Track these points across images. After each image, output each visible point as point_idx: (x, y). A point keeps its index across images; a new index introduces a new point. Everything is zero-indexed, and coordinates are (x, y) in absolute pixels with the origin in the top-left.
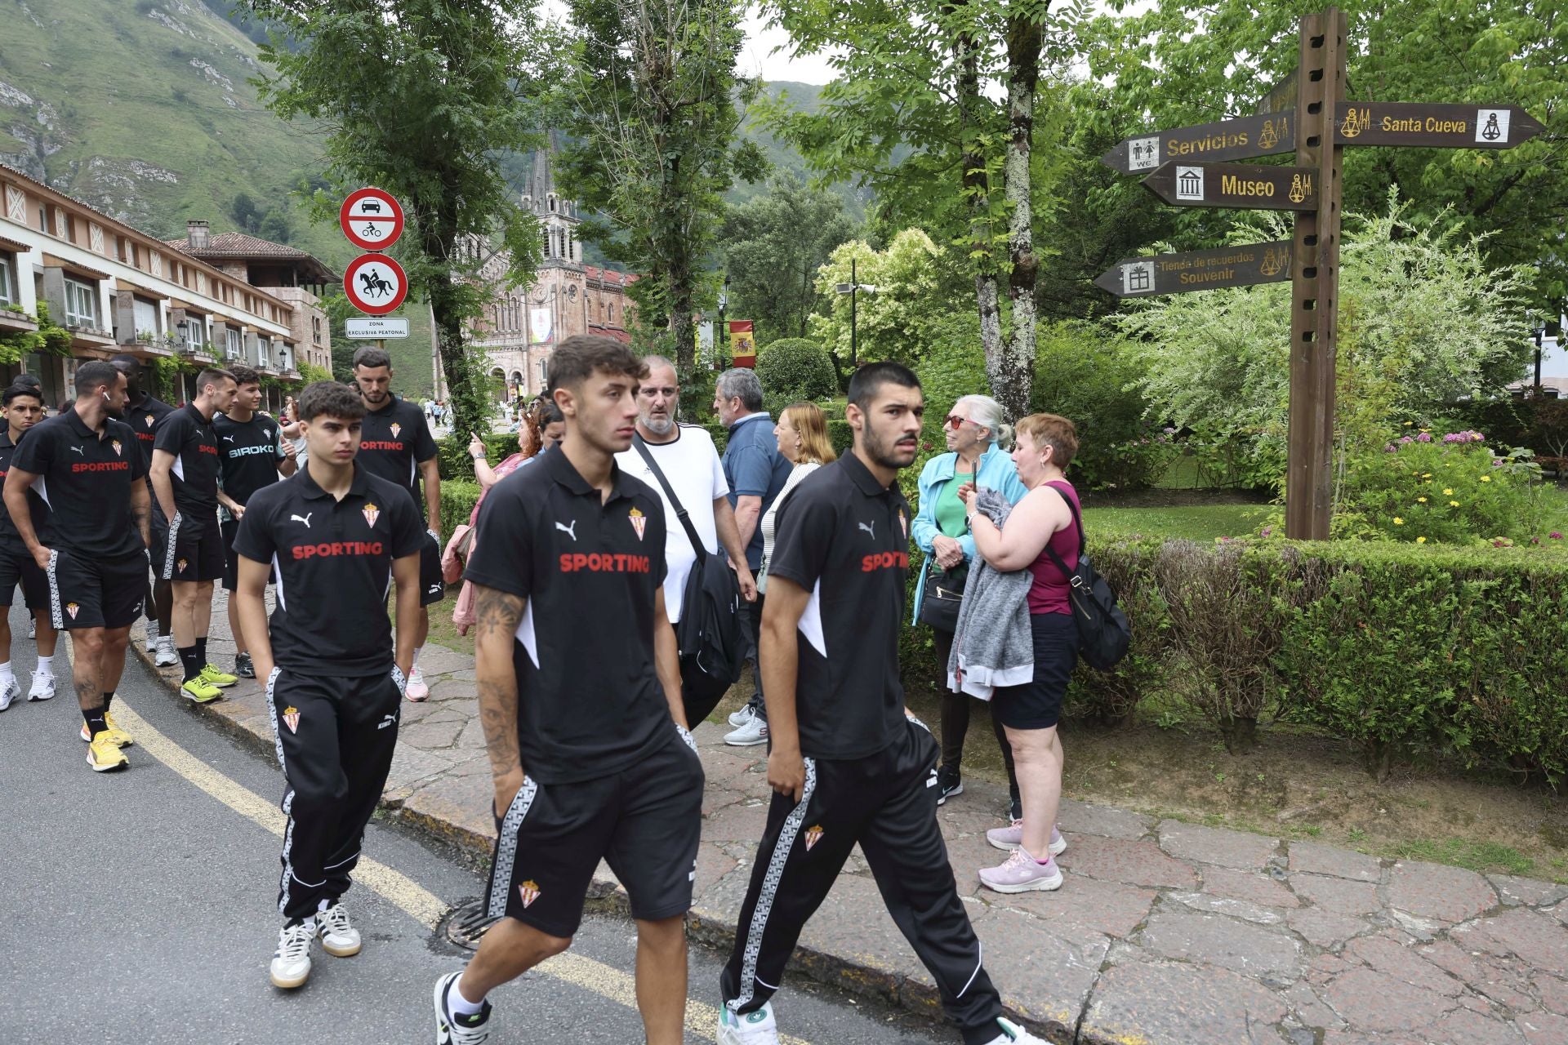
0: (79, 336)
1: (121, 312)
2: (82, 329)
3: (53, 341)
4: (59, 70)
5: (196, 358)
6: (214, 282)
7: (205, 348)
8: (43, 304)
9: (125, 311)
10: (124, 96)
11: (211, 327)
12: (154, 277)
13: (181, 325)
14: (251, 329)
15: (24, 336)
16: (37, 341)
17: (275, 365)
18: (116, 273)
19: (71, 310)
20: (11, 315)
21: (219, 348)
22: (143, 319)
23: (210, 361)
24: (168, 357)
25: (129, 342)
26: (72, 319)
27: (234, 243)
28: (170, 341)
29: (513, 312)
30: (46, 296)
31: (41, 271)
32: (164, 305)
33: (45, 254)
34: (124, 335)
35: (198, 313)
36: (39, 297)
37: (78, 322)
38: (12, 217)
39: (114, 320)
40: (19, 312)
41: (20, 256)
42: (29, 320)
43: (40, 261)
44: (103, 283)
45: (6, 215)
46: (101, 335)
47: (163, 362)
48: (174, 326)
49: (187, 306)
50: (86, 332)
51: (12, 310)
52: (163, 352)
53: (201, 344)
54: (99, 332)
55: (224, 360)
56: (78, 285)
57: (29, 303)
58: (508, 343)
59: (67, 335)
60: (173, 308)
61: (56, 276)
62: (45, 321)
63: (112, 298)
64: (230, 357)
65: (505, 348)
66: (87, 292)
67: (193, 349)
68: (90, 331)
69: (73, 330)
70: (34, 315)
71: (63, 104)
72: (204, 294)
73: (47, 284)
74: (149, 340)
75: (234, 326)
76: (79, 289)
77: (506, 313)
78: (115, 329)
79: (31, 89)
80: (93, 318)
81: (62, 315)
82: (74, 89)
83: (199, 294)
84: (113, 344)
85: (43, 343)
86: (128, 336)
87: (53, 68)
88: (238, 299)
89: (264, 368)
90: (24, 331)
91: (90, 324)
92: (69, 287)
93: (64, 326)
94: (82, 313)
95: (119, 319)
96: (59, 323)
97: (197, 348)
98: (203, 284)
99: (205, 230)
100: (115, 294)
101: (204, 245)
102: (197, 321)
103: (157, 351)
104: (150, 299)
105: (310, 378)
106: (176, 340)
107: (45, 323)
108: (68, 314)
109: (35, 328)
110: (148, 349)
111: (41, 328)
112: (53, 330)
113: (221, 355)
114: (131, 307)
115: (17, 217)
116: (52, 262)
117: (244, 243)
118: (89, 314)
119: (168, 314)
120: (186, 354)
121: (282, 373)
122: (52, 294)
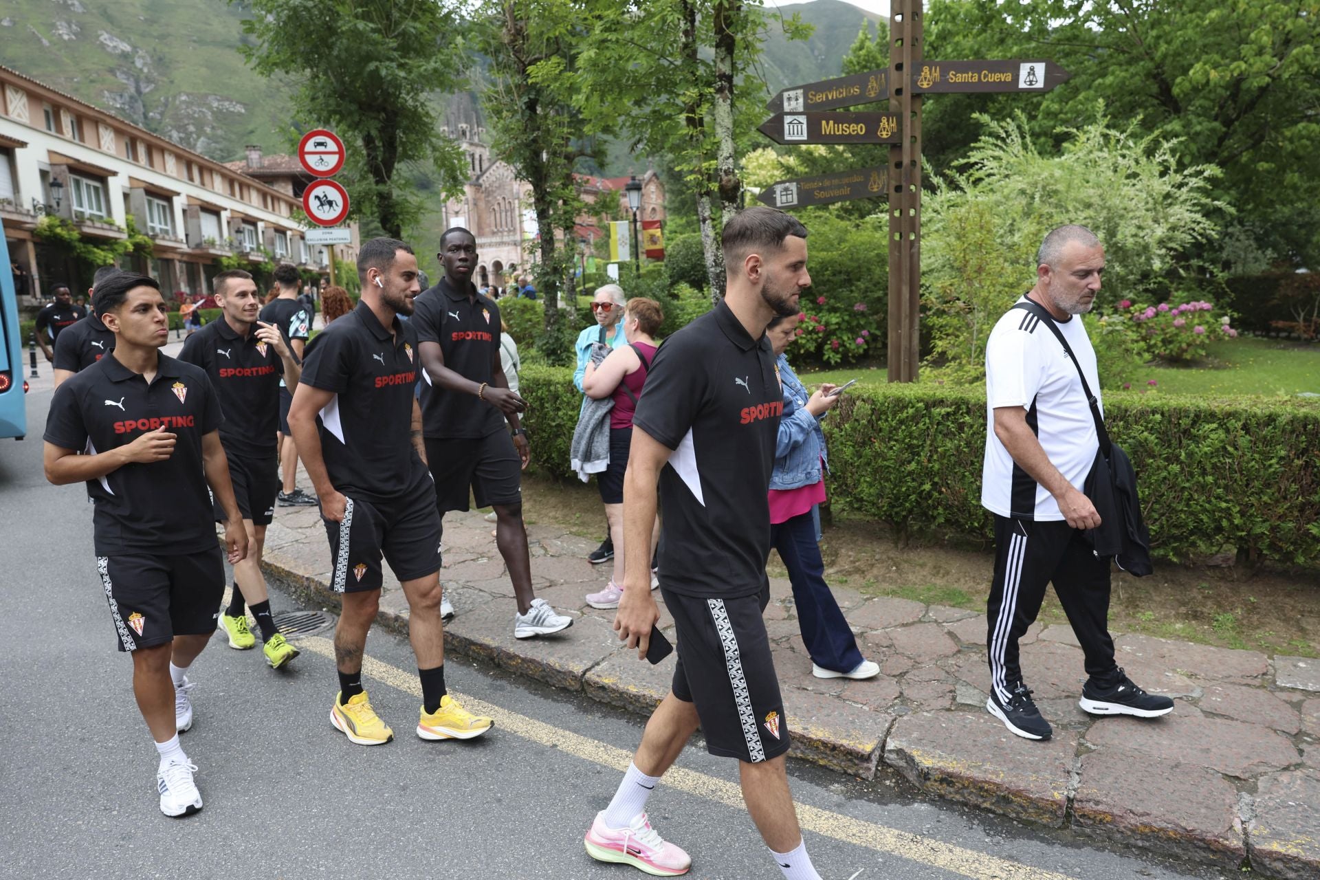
0: (159, 242)
1: (192, 222)
2: (161, 236)
3: (139, 247)
4: (151, 22)
5: (251, 258)
6: (264, 196)
7: (258, 249)
8: (130, 217)
9: (194, 221)
10: (201, 42)
11: (263, 232)
12: (216, 193)
13: (238, 231)
14: (295, 233)
15: (116, 243)
16: (126, 247)
17: (315, 262)
18: (185, 191)
19: (152, 221)
20: (106, 226)
21: (269, 249)
22: (208, 227)
23: (261, 259)
24: (229, 258)
25: (198, 246)
26: (153, 229)
27: (281, 163)
28: (231, 245)
29: (509, 214)
30: (133, 210)
31: (127, 191)
32: (225, 215)
33: (130, 178)
34: (194, 240)
35: (252, 221)
36: (128, 212)
37: (158, 231)
38: (104, 149)
39: (186, 228)
40: (111, 224)
41: (111, 180)
42: (119, 230)
43: (127, 184)
44: (176, 199)
45: (100, 147)
46: (176, 241)
47: (225, 261)
48: (233, 232)
49: (242, 216)
50: (163, 239)
51: (106, 223)
52: (224, 253)
53: (254, 246)
54: (173, 238)
55: (273, 258)
56: (156, 201)
57: (119, 217)
58: (506, 239)
59: (150, 242)
60: (232, 218)
61: (139, 196)
62: (133, 230)
63: (184, 211)
64: (278, 256)
65: (502, 243)
66: (164, 207)
67: (248, 250)
68: (167, 237)
69: (154, 237)
70: (123, 226)
71: (155, 50)
72: (256, 205)
73: (134, 202)
74: (213, 244)
75: (281, 231)
76: (158, 205)
77: (503, 214)
78: (187, 235)
79: (129, 39)
80: (169, 228)
81: (145, 225)
82: (162, 37)
83: (252, 206)
84: (184, 248)
85: (131, 248)
86: (197, 241)
87: (146, 20)
88: (284, 209)
89: (305, 264)
90: (116, 239)
91: (166, 232)
92: (150, 203)
93: (147, 234)
94: (160, 223)
95: (190, 227)
96: (143, 232)
97: (252, 249)
98: (255, 197)
99: (258, 152)
100: (186, 208)
101: (259, 165)
102: (251, 228)
103: (219, 253)
104: (214, 211)
105: (343, 272)
106: (236, 243)
107: (132, 231)
108: (150, 224)
109: (125, 236)
110: (212, 251)
111: (130, 236)
112: (139, 238)
113: (271, 254)
114: (198, 217)
115: (108, 148)
116: (136, 184)
117: (289, 162)
118: (166, 224)
119: (229, 223)
120: (243, 255)
121: (321, 268)
122: (137, 209)
